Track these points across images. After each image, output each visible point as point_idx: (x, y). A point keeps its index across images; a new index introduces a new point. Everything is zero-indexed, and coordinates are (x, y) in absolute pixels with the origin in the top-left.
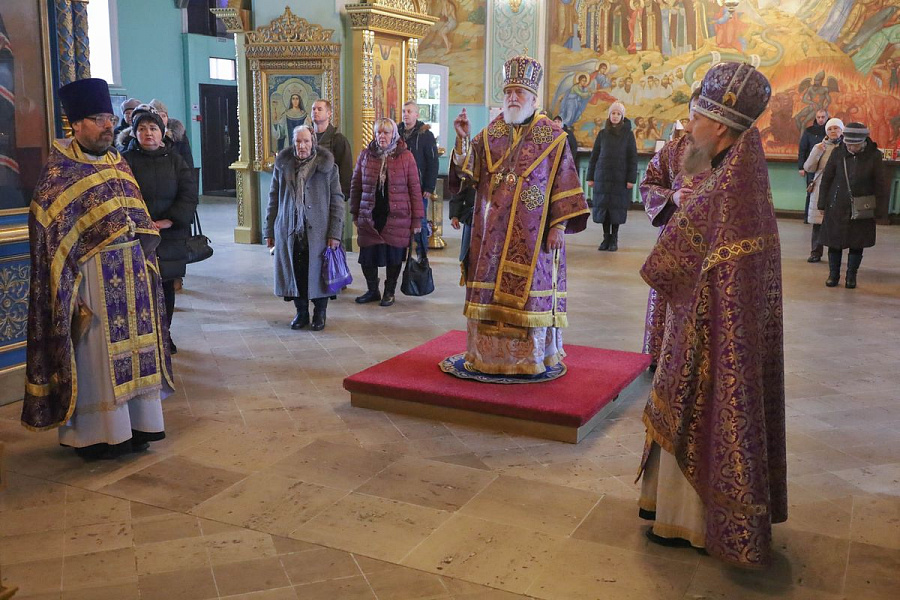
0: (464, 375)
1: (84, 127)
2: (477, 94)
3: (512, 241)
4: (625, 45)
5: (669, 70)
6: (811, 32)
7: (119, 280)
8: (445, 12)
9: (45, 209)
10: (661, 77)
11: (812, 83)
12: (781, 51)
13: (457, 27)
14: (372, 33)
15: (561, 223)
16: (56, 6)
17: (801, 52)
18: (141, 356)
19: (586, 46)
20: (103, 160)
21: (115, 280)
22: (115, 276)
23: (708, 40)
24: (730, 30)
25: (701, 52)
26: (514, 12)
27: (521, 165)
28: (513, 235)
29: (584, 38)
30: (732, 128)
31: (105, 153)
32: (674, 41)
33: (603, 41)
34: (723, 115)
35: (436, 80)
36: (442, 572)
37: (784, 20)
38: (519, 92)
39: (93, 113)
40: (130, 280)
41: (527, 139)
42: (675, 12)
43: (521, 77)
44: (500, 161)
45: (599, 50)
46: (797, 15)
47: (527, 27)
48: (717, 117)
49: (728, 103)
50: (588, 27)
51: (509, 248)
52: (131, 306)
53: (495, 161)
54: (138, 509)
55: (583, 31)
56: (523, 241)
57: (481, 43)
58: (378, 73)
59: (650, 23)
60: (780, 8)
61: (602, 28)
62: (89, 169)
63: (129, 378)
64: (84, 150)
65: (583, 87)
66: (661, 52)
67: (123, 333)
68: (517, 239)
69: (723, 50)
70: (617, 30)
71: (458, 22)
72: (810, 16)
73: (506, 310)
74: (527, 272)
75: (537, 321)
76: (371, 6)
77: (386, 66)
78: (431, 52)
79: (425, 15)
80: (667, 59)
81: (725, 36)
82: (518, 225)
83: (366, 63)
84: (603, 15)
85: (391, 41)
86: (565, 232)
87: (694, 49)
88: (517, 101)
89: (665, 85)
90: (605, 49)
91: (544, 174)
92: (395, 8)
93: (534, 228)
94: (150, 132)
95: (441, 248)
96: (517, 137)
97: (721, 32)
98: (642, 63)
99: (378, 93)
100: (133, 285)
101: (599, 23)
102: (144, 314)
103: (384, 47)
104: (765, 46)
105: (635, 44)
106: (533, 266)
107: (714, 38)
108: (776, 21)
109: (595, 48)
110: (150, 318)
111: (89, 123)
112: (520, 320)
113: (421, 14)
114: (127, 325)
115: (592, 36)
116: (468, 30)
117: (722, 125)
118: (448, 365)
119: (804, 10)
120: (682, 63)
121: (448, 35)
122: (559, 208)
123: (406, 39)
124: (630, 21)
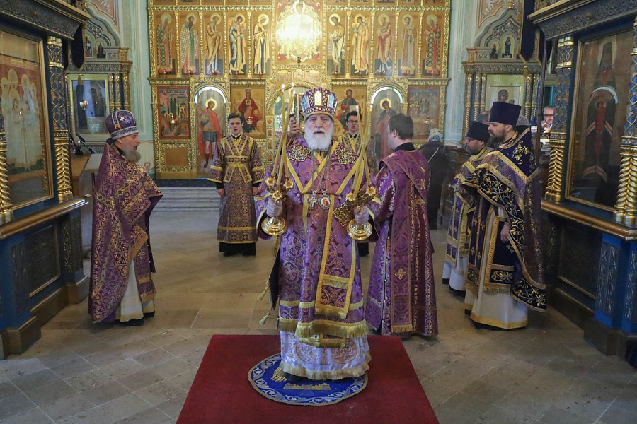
27: (333, 184)
38: (324, 119)
43: (325, 105)
53: (304, 183)
74: (346, 284)
88: (322, 127)
106: (351, 278)
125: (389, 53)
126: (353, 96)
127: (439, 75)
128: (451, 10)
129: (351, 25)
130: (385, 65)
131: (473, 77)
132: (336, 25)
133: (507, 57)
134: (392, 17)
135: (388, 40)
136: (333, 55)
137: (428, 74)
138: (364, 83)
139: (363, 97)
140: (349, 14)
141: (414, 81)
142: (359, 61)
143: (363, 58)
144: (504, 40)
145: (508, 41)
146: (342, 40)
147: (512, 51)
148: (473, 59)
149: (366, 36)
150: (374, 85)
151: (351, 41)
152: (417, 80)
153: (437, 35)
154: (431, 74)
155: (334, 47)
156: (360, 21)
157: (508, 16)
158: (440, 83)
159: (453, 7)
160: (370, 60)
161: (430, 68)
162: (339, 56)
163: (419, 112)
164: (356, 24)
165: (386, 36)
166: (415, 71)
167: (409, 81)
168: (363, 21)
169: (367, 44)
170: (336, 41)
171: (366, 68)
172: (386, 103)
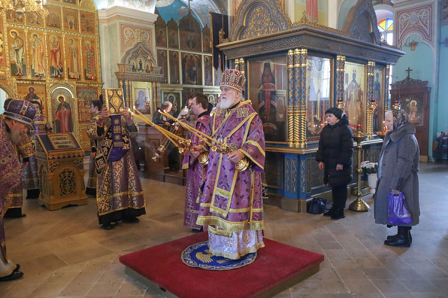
3: (220, 176)
27: (227, 130)
28: (221, 173)
44: (217, 129)
51: (219, 180)
56: (226, 176)
74: (228, 195)
82: (223, 167)
106: (232, 192)
125: (60, 63)
126: (34, 93)
127: (96, 80)
128: (99, 39)
129: (28, 40)
130: (58, 71)
131: (124, 82)
132: (16, 38)
133: (141, 71)
134: (60, 38)
135: (58, 53)
136: (16, 61)
137: (89, 79)
138: (43, 83)
139: (43, 93)
140: (26, 31)
141: (80, 83)
142: (38, 67)
143: (40, 64)
144: (139, 61)
145: (141, 61)
146: (22, 50)
147: (143, 68)
148: (122, 71)
149: (42, 49)
150: (51, 85)
151: (29, 51)
152: (82, 83)
153: (92, 53)
154: (91, 79)
155: (15, 54)
156: (35, 37)
157: (138, 47)
158: (97, 85)
159: (100, 37)
160: (46, 66)
161: (90, 75)
162: (21, 62)
163: (85, 104)
164: (32, 39)
165: (57, 51)
166: (80, 77)
167: (77, 83)
168: (38, 37)
169: (42, 55)
170: (17, 51)
171: (44, 72)
172: (61, 98)
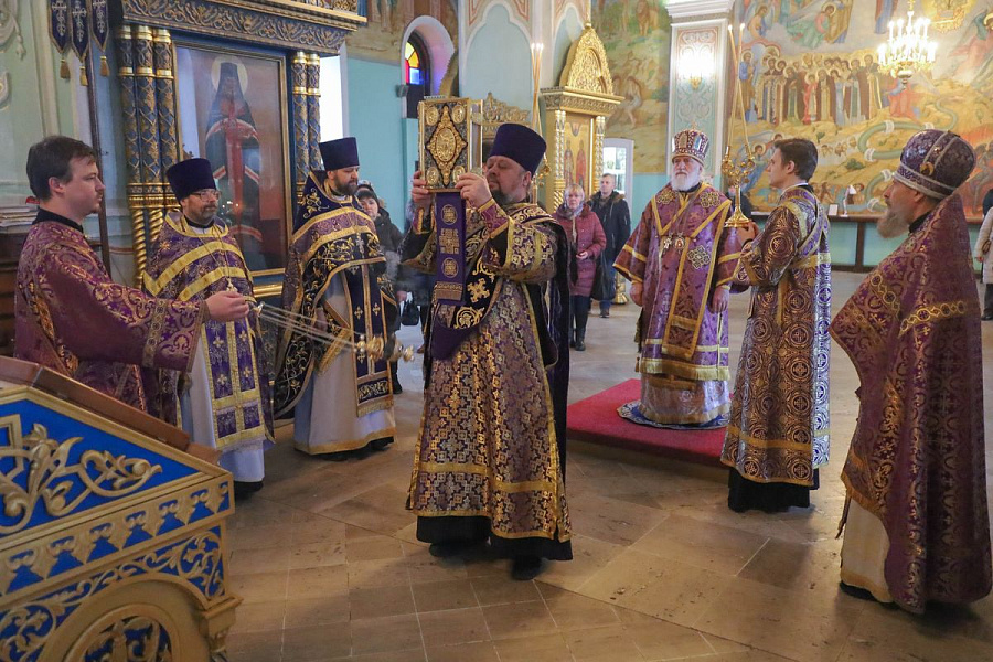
0: (640, 421)
1: (190, 202)
2: (659, 165)
3: (679, 297)
4: (800, 117)
5: (844, 139)
6: (986, 100)
7: (222, 342)
8: (631, 92)
9: (155, 279)
10: (835, 146)
11: (987, 149)
12: (955, 119)
13: (641, 105)
14: (564, 113)
15: (726, 283)
16: (294, 100)
17: (975, 119)
18: (245, 410)
19: (763, 118)
20: (209, 232)
21: (218, 342)
22: (218, 338)
23: (882, 111)
24: (904, 99)
25: (874, 122)
26: (694, 89)
27: (689, 227)
28: (680, 292)
29: (760, 111)
30: (929, 197)
31: (211, 225)
32: (848, 112)
33: (778, 113)
34: (920, 184)
35: (622, 152)
36: (615, 602)
37: (959, 89)
38: (686, 161)
39: (197, 190)
40: (232, 342)
41: (696, 203)
42: (849, 85)
43: (689, 147)
44: (669, 225)
45: (774, 122)
46: (972, 85)
47: (706, 103)
48: (914, 185)
49: (926, 172)
50: (765, 102)
51: (677, 304)
52: (234, 364)
53: (663, 225)
54: (351, 531)
55: (759, 106)
56: (690, 297)
57: (664, 120)
58: (569, 148)
59: (825, 96)
60: (954, 78)
61: (778, 102)
62: (196, 242)
63: (233, 431)
64: (190, 223)
65: (759, 156)
66: (835, 121)
67: (226, 389)
68: (684, 295)
69: (897, 119)
70: (792, 104)
71: (642, 100)
72: (986, 85)
73: (676, 364)
74: (694, 326)
75: (705, 374)
76: (563, 89)
77: (576, 141)
78: (618, 127)
79: (612, 95)
80: (840, 129)
81: (898, 105)
82: (686, 283)
83: (557, 139)
84: (779, 87)
85: (581, 119)
86: (730, 292)
87: (868, 118)
88: (685, 169)
89: (838, 153)
90: (781, 120)
91: (709, 236)
92: (584, 90)
93: (700, 286)
94: (369, 206)
95: (624, 304)
96: (684, 203)
97: (894, 103)
98: (816, 132)
99: (569, 165)
100: (235, 346)
101: (775, 97)
102: (247, 372)
103: (574, 125)
104: (939, 114)
105: (810, 116)
106: (699, 321)
107: (887, 108)
108: (951, 91)
109: (771, 121)
110: (252, 375)
111: (194, 198)
112: (689, 373)
113: (608, 95)
114: (230, 382)
115: (768, 109)
116: (652, 107)
117: (918, 193)
118: (625, 411)
119: (979, 80)
120: (856, 132)
121: (634, 112)
122: (725, 270)
123: (595, 117)
124: (805, 94)
